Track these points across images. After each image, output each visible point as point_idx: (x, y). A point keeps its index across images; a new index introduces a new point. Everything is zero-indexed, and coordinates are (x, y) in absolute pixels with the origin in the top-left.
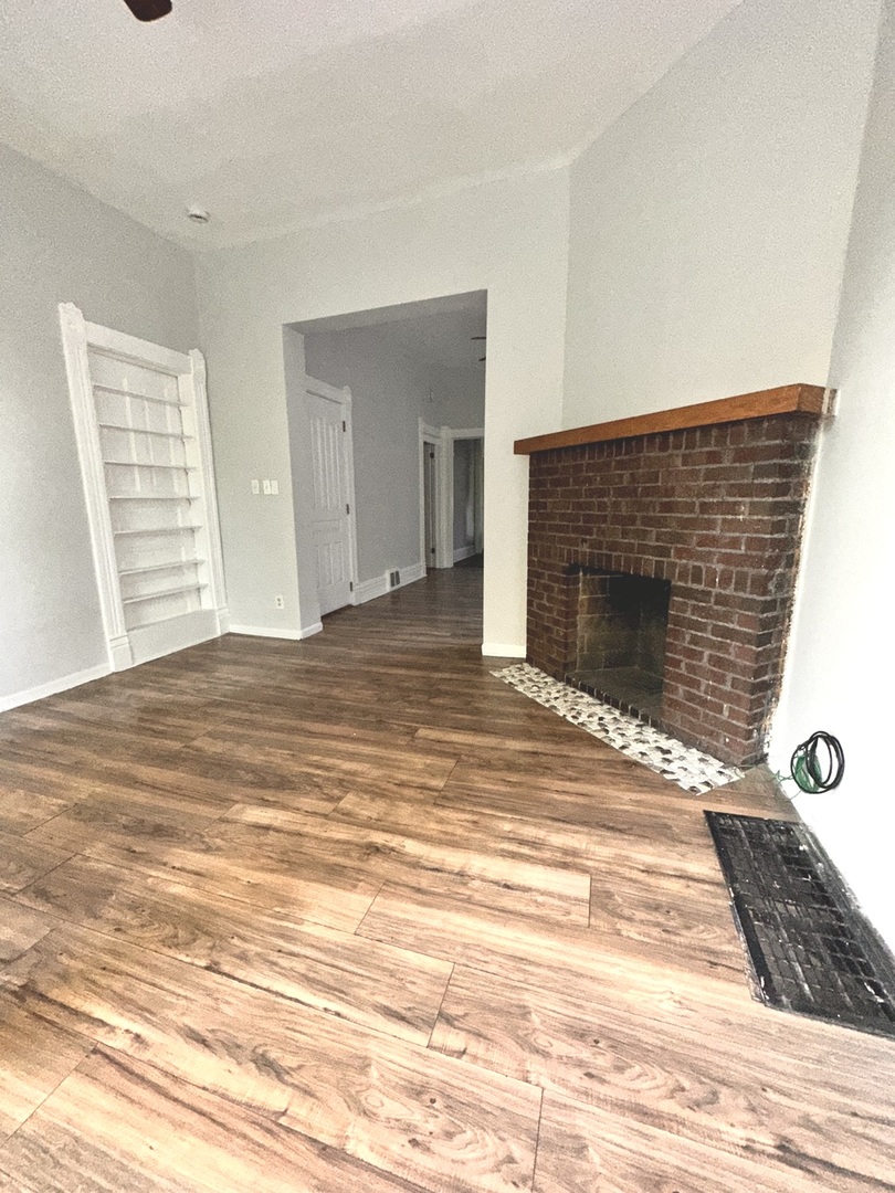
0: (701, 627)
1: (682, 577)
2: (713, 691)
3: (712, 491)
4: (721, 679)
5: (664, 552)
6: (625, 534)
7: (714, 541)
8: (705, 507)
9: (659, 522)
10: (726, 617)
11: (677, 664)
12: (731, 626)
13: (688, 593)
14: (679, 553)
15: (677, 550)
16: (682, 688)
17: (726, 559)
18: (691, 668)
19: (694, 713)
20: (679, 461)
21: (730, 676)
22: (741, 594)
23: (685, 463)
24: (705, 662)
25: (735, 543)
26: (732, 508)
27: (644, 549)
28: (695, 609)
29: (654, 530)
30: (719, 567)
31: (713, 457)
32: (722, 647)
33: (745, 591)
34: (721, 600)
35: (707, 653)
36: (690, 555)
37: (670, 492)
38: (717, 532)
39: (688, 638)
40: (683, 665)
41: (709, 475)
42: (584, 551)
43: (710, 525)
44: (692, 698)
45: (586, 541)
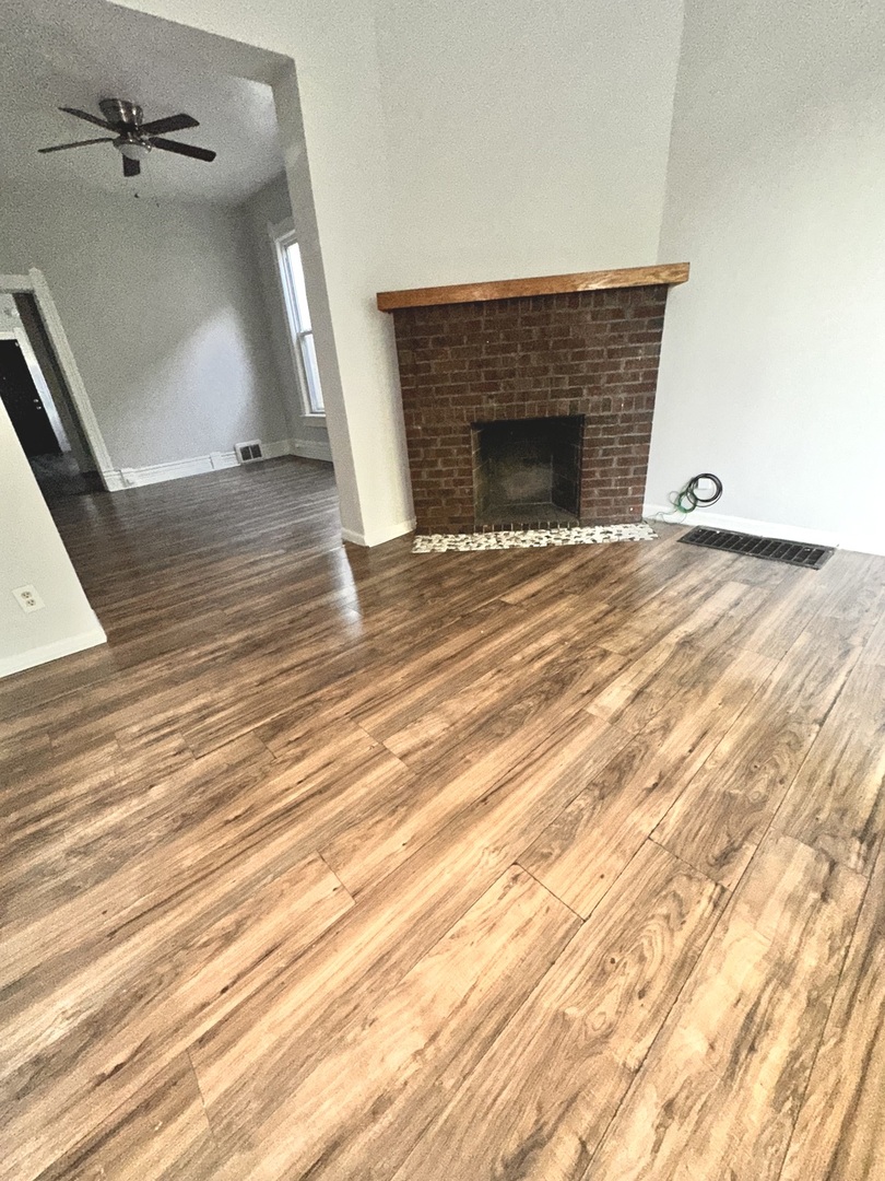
0: (611, 442)
1: (596, 408)
2: (621, 482)
3: (617, 340)
4: (625, 472)
5: (578, 393)
6: (537, 383)
7: (619, 378)
8: (611, 353)
9: (571, 369)
10: (630, 429)
11: (592, 474)
12: (632, 434)
13: (601, 420)
14: (591, 392)
15: (590, 390)
16: (596, 491)
17: (629, 389)
18: (603, 474)
19: (607, 503)
20: (589, 317)
21: (632, 468)
22: (640, 411)
23: (594, 318)
24: (614, 466)
25: (635, 377)
26: (634, 352)
27: (556, 394)
28: (606, 430)
29: (567, 377)
30: (623, 396)
31: (618, 314)
32: (627, 451)
33: (642, 407)
34: (626, 419)
35: (615, 458)
36: (599, 391)
37: (583, 343)
38: (621, 371)
39: (601, 452)
40: (597, 474)
41: (614, 327)
42: (491, 407)
43: (616, 366)
44: (605, 493)
45: (491, 397)
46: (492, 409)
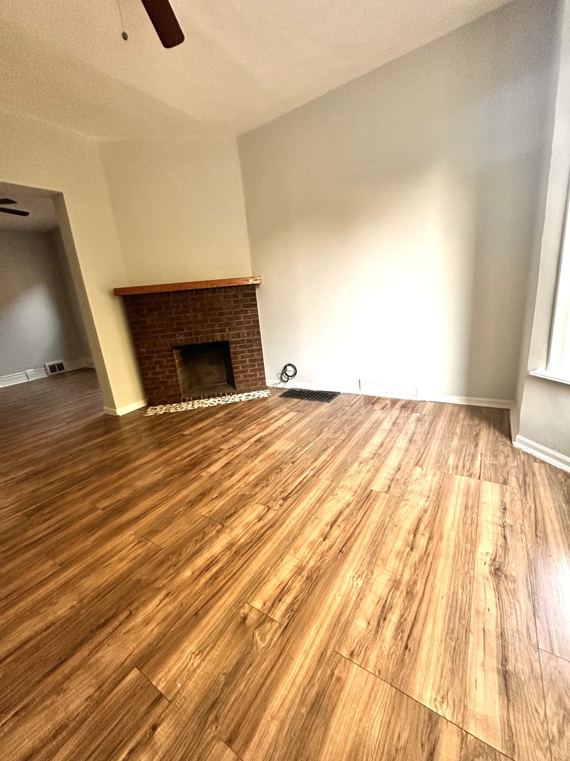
0: (244, 352)
1: (233, 337)
2: (253, 370)
3: (237, 307)
4: (254, 366)
5: (223, 330)
6: (203, 327)
7: (241, 323)
8: (236, 313)
9: (218, 320)
10: (251, 346)
11: (237, 368)
12: (253, 348)
13: (237, 342)
15: (229, 329)
16: (241, 375)
17: (247, 328)
18: (243, 367)
19: (248, 381)
20: (222, 297)
21: (256, 364)
22: (255, 337)
23: (225, 298)
24: (248, 363)
25: (249, 322)
26: (246, 312)
27: (213, 331)
28: (240, 346)
29: (217, 324)
30: (245, 331)
31: (235, 296)
32: (252, 356)
33: (255, 335)
34: (249, 341)
35: (248, 359)
36: (234, 329)
37: (221, 309)
38: (242, 320)
39: (240, 357)
40: (240, 367)
41: (235, 302)
42: (181, 339)
43: (239, 318)
44: (246, 376)
45: (181, 334)
46: (182, 340)
